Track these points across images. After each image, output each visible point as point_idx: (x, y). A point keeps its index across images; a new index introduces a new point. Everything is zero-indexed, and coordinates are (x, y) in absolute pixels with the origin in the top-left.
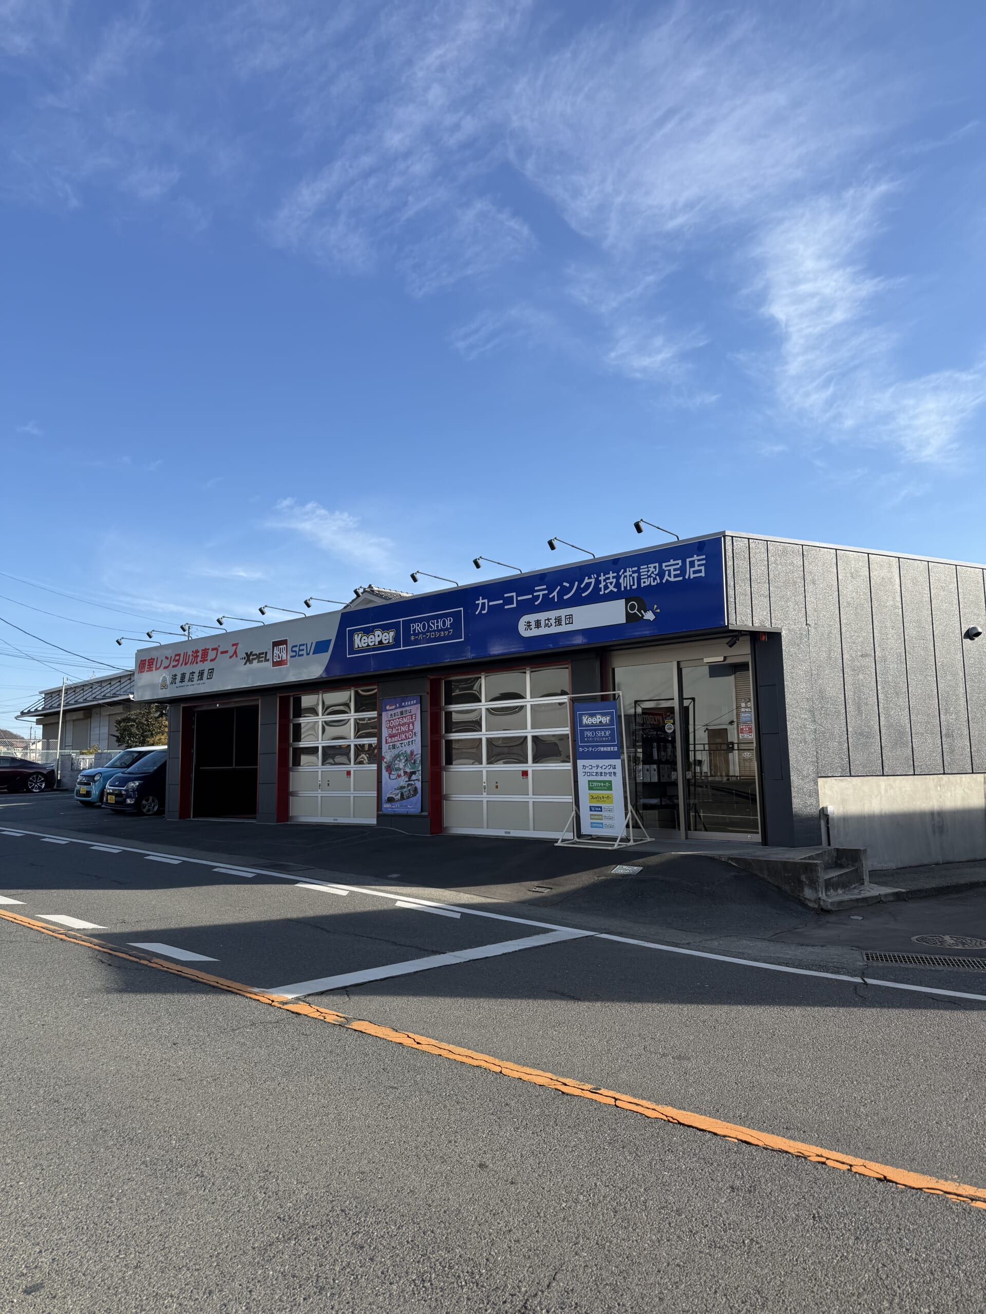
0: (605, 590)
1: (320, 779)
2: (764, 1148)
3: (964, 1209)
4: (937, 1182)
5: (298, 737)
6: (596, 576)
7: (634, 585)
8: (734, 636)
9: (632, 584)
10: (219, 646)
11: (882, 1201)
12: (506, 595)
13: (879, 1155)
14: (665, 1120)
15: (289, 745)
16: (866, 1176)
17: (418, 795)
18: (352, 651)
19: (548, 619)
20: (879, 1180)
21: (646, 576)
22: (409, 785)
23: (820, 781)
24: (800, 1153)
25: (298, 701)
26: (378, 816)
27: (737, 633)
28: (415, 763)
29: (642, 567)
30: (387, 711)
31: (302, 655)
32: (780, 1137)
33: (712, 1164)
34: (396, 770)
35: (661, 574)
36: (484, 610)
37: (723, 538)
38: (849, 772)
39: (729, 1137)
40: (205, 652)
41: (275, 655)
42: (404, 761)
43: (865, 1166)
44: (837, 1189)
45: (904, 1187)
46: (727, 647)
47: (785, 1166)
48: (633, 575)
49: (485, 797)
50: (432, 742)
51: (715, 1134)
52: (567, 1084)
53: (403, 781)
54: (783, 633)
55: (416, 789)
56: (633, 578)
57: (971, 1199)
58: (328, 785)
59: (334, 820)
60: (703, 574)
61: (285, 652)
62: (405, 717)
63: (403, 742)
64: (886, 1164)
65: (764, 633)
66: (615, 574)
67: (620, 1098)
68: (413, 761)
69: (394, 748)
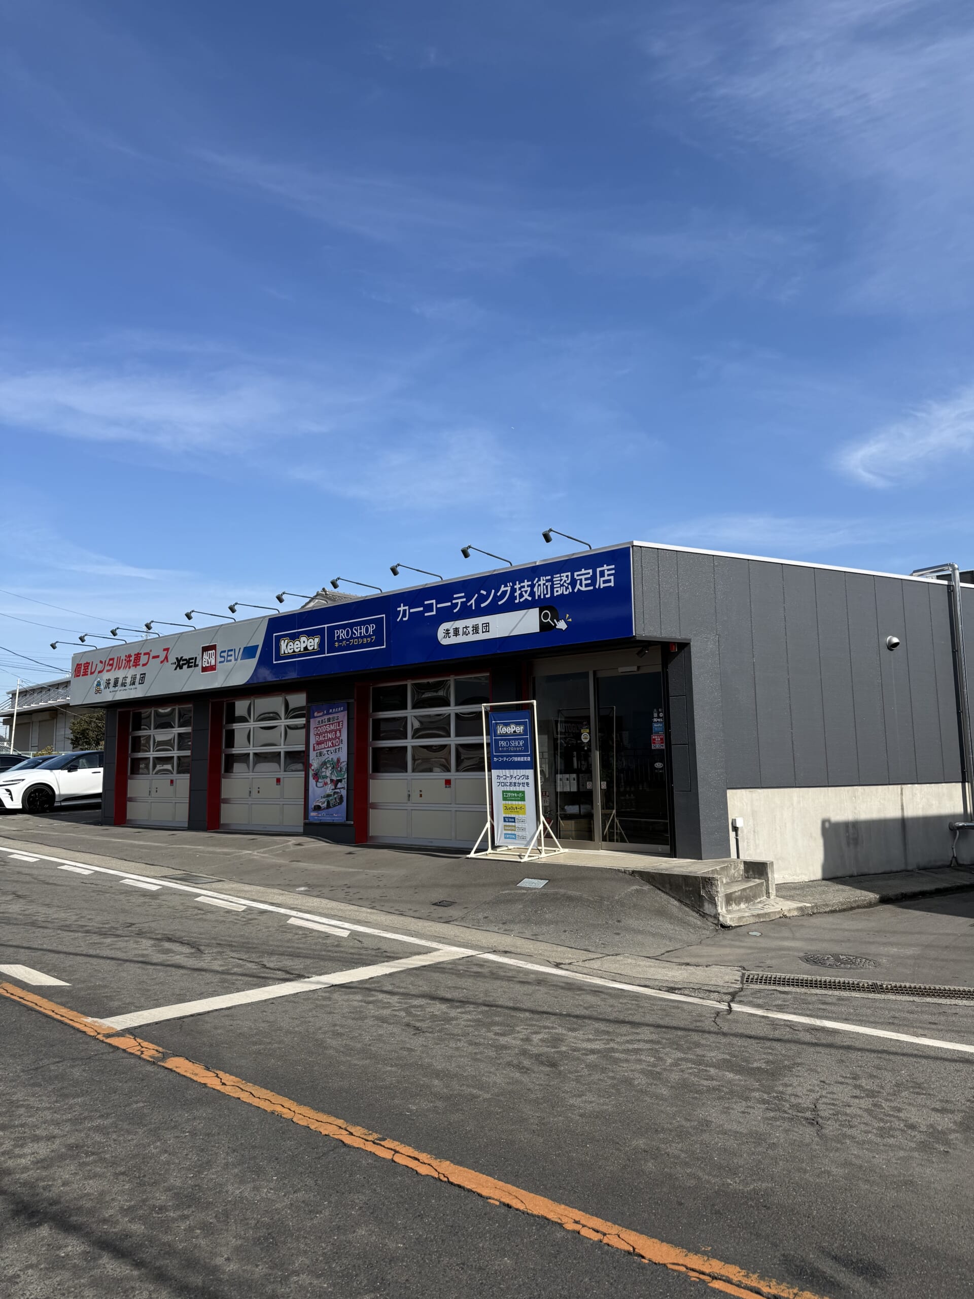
0: (520, 598)
2: (523, 1213)
3: (698, 1291)
4: (686, 1255)
5: (230, 743)
6: (511, 585)
8: (643, 646)
9: (545, 593)
10: (151, 651)
11: (615, 1281)
12: (426, 603)
13: (640, 1221)
14: (435, 1178)
15: (221, 752)
16: (615, 1248)
17: (343, 804)
18: (279, 657)
19: (466, 627)
20: (629, 1253)
21: (559, 585)
22: (335, 793)
23: (730, 793)
24: (558, 1219)
25: (232, 707)
26: (305, 824)
27: (645, 644)
28: (341, 771)
29: (555, 576)
30: (315, 718)
31: (231, 661)
32: (546, 1199)
34: (323, 778)
35: (573, 583)
36: (405, 617)
37: (631, 549)
38: (759, 784)
39: (493, 1199)
40: (138, 656)
41: (204, 660)
42: (330, 768)
43: (618, 1236)
45: (647, 1262)
46: (638, 657)
48: (547, 584)
49: (409, 806)
50: (358, 749)
51: (480, 1195)
52: (354, 1134)
53: (329, 789)
54: (692, 643)
55: (341, 797)
56: (547, 587)
57: (714, 1278)
58: (259, 792)
59: (264, 828)
60: (612, 584)
61: (214, 657)
62: (332, 724)
63: (329, 749)
65: (674, 643)
66: (530, 583)
68: (339, 769)
69: (321, 756)
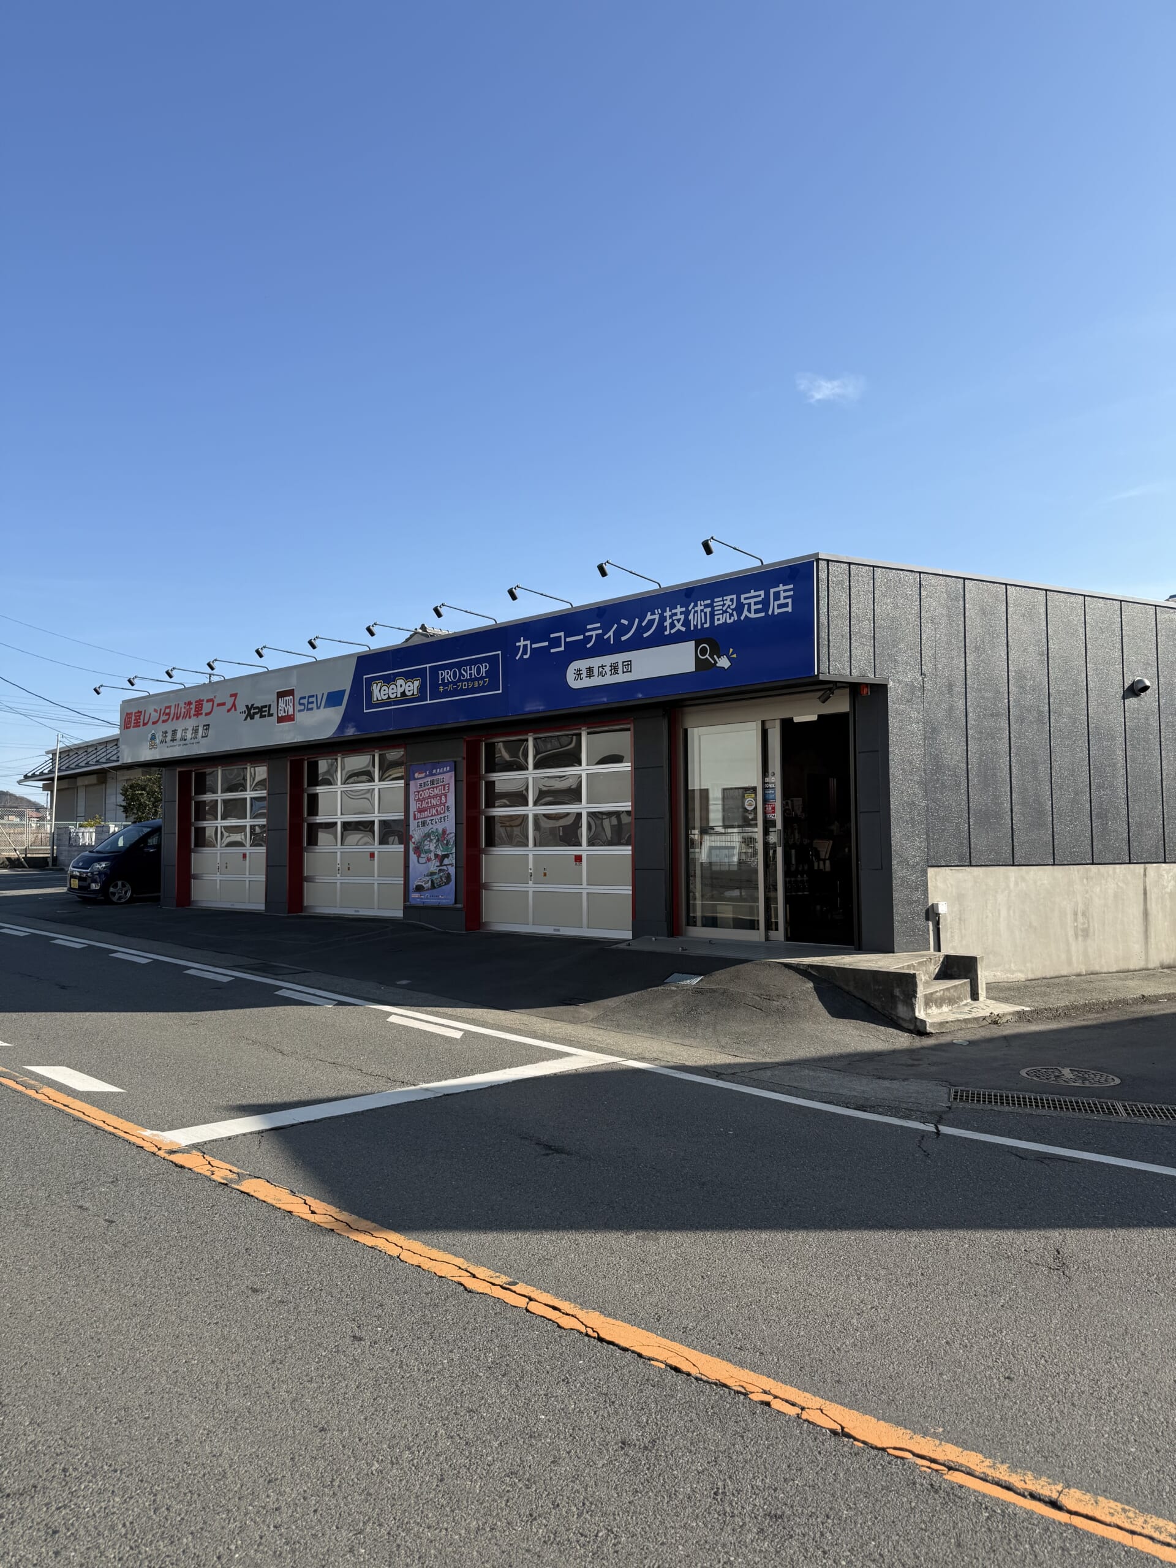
0: (671, 629)
1: (339, 862)
2: (696, 1379)
3: (932, 1485)
4: (911, 1438)
5: (313, 810)
6: (660, 612)
7: (706, 623)
8: (829, 688)
9: (703, 621)
10: (215, 697)
11: (821, 1469)
12: (552, 636)
13: (848, 1393)
14: (581, 1333)
15: (303, 820)
16: (818, 1426)
17: (451, 883)
18: (370, 705)
19: (602, 666)
20: (834, 1432)
21: (721, 612)
22: (440, 871)
23: (931, 872)
24: (742, 1387)
25: (314, 767)
26: (405, 908)
27: (831, 686)
28: (447, 844)
29: (716, 600)
30: (415, 779)
31: (312, 709)
32: (725, 1362)
33: (613, 1402)
34: (426, 852)
35: (740, 608)
36: (526, 654)
37: (815, 563)
38: (968, 860)
39: (657, 1360)
40: (199, 704)
41: (280, 708)
42: (435, 841)
43: (822, 1411)
44: (768, 1448)
45: (862, 1445)
46: (819, 702)
47: (712, 1408)
48: (705, 610)
49: (531, 887)
50: (468, 818)
51: (640, 1355)
52: (477, 1276)
53: (433, 866)
54: (891, 684)
55: (449, 876)
56: (705, 613)
57: (950, 1468)
58: (349, 869)
59: (356, 911)
60: (789, 609)
61: (291, 704)
62: (436, 787)
63: (434, 818)
64: (851, 1408)
65: (867, 685)
66: (684, 609)
67: (537, 1299)
68: (445, 842)
69: (424, 826)
